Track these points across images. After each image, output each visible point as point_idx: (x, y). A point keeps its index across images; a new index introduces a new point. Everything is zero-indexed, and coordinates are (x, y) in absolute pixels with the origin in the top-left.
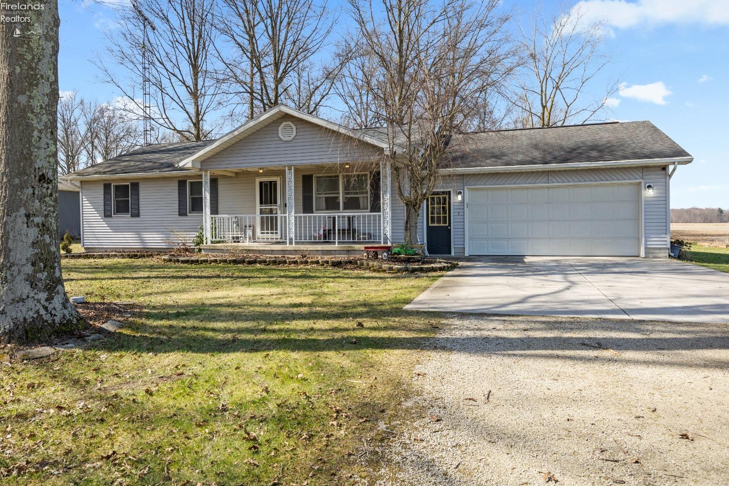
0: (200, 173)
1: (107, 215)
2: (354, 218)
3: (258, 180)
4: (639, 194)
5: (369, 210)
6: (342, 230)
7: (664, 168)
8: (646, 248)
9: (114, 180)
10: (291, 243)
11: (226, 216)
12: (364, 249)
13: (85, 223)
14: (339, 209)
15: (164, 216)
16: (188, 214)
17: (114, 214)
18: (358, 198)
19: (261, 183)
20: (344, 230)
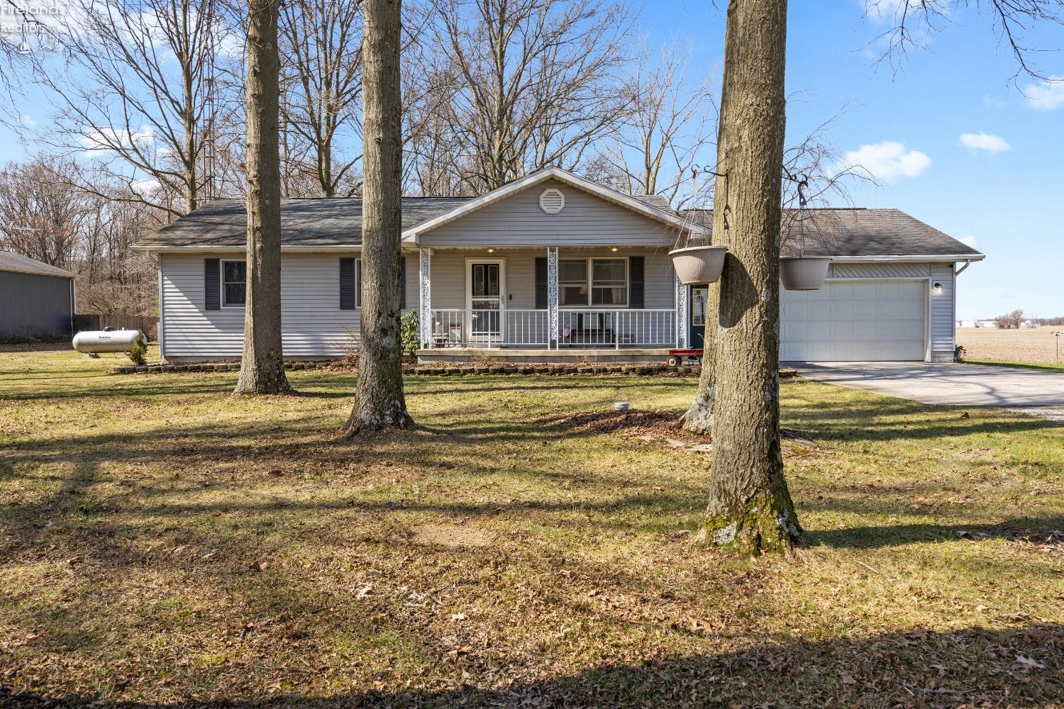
0: (416, 249)
1: (211, 304)
2: (608, 316)
3: (469, 263)
4: (925, 293)
5: (628, 306)
6: (592, 330)
7: (952, 265)
8: (932, 352)
9: (223, 254)
10: (553, 346)
11: (457, 310)
12: (668, 353)
13: (167, 318)
14: (587, 303)
15: (313, 310)
17: (224, 306)
18: (611, 289)
19: (473, 265)
20: (594, 331)
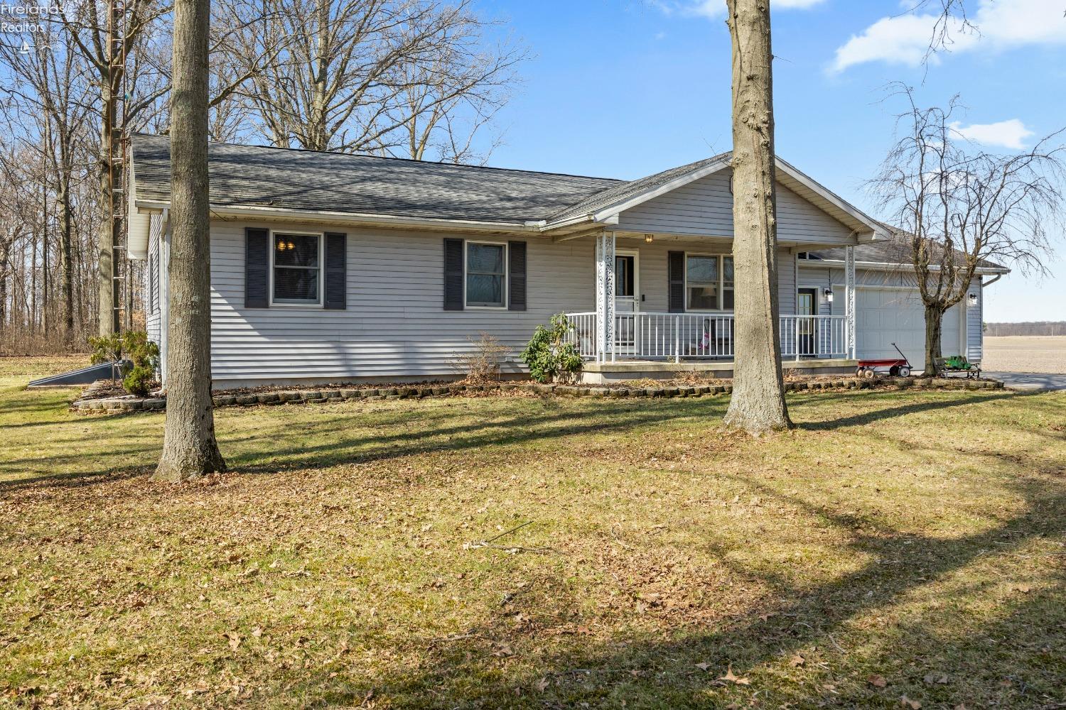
1: (254, 301)
7: (980, 277)
9: (276, 223)
14: (719, 309)
16: (466, 307)
17: (275, 301)
